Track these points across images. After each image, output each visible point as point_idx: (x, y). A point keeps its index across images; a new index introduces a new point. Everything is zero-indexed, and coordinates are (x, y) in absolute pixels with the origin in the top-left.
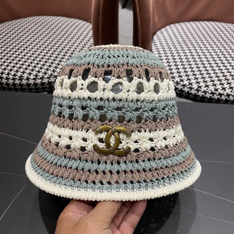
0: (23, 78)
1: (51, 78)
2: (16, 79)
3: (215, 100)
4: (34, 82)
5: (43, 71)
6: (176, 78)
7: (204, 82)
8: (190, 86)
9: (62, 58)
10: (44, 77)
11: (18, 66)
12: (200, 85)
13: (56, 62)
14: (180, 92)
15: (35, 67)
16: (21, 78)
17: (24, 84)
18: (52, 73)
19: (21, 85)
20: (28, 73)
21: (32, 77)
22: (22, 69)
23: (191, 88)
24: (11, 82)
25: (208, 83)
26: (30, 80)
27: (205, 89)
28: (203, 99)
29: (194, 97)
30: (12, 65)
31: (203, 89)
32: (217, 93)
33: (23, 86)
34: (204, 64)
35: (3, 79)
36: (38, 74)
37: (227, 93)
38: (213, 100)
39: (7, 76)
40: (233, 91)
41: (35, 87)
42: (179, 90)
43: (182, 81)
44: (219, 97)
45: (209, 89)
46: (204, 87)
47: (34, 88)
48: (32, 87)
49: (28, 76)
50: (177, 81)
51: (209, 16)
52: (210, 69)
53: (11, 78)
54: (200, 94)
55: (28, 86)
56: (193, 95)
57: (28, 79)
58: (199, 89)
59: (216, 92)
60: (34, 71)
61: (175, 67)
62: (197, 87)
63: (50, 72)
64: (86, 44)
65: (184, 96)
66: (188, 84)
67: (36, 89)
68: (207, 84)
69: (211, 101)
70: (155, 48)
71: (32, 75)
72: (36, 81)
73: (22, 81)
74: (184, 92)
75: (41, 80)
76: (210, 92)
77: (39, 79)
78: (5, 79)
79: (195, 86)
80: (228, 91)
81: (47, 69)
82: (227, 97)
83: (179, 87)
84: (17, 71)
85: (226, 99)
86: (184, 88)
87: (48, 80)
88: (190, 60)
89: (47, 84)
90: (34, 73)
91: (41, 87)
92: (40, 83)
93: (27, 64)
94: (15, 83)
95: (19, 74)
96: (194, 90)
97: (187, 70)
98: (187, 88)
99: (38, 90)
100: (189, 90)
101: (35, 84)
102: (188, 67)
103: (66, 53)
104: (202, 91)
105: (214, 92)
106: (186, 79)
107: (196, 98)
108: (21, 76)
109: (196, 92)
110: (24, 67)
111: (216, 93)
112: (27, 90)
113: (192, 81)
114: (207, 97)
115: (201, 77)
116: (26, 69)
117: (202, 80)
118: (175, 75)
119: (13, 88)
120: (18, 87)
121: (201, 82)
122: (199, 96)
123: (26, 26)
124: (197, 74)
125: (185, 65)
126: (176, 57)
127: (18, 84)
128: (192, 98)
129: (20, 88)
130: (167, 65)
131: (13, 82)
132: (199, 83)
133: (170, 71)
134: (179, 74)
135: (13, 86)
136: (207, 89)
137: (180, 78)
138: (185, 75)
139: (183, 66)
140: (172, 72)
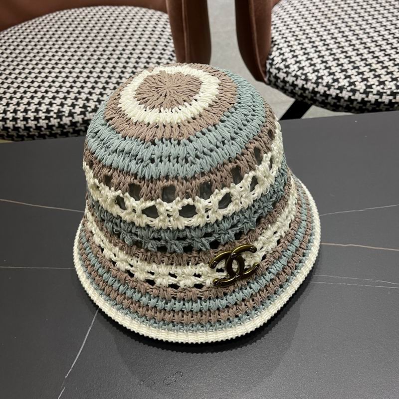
0: (63, 113)
2: (52, 117)
4: (83, 119)
5: (95, 97)
6: (324, 77)
7: (376, 76)
8: (353, 87)
9: (123, 72)
11: (50, 95)
12: (369, 84)
14: (336, 101)
15: (79, 93)
16: (59, 115)
17: (66, 124)
19: (61, 126)
20: (69, 104)
21: (78, 110)
22: (57, 99)
23: (354, 91)
24: (43, 123)
25: (384, 78)
26: (75, 115)
27: (379, 88)
28: (377, 107)
29: (361, 105)
30: (39, 95)
31: (375, 89)
33: (65, 128)
34: (369, 48)
35: (29, 121)
36: (87, 104)
38: (396, 106)
39: (35, 114)
42: (333, 98)
43: (336, 80)
45: (386, 88)
46: (377, 86)
48: (80, 128)
49: (70, 110)
50: (328, 82)
52: (382, 53)
53: (43, 118)
54: (372, 98)
55: (73, 127)
56: (358, 103)
57: (71, 114)
58: (368, 90)
60: (80, 100)
61: (319, 61)
62: (364, 87)
64: (156, 43)
65: (342, 106)
66: (347, 84)
68: (381, 80)
69: (391, 109)
70: (277, 34)
71: (77, 107)
72: (85, 116)
73: (61, 120)
74: (342, 100)
76: (389, 92)
77: (90, 112)
78: (32, 120)
79: (361, 86)
81: (101, 94)
83: (333, 92)
84: (51, 104)
86: (341, 92)
88: (343, 44)
90: (80, 103)
93: (64, 89)
94: (50, 124)
95: (55, 108)
96: (361, 93)
97: (342, 61)
98: (348, 91)
100: (351, 94)
101: (85, 122)
102: (342, 56)
103: (127, 62)
104: (375, 92)
105: (395, 91)
106: (343, 77)
107: (364, 107)
108: (59, 111)
109: (364, 96)
110: (61, 95)
112: (72, 133)
113: (354, 79)
114: (384, 102)
115: (368, 70)
116: (65, 98)
117: (371, 74)
118: (322, 73)
119: (48, 133)
120: (56, 132)
121: (369, 77)
122: (370, 101)
123: (45, 30)
124: (361, 66)
125: (337, 54)
126: (317, 44)
127: (57, 124)
128: (357, 107)
129: (59, 132)
130: (305, 59)
131: (47, 124)
132: (366, 80)
133: (313, 67)
134: (328, 70)
135: (47, 130)
136: (383, 89)
137: (332, 76)
138: (339, 71)
139: (333, 56)
140: (316, 68)
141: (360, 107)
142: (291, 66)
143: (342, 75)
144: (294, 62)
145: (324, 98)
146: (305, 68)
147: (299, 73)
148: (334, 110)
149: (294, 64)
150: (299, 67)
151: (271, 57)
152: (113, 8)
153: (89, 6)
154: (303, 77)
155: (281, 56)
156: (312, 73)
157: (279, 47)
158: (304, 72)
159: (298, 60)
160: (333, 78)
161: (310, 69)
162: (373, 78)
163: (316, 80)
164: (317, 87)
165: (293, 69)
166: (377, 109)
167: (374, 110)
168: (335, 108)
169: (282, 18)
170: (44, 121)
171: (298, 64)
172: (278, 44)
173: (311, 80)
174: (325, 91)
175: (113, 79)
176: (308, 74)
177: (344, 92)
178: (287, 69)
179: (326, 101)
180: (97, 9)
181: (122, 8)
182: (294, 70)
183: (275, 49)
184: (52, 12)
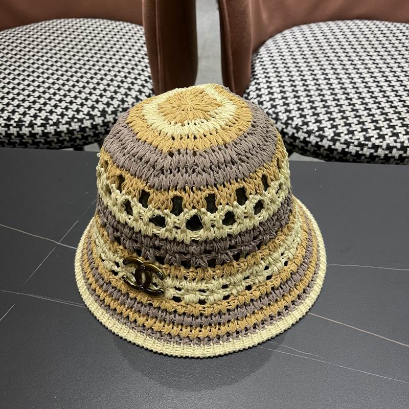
0: (24, 123)
1: (73, 124)
2: (11, 125)
3: (366, 158)
4: (43, 131)
5: (59, 110)
6: (295, 119)
7: (346, 124)
8: (321, 132)
9: (94, 89)
10: (61, 122)
11: (16, 103)
12: (338, 131)
13: (83, 96)
14: (303, 145)
15: (45, 104)
16: (20, 124)
17: (25, 134)
18: (74, 115)
19: (20, 136)
20: (32, 115)
21: (39, 121)
22: (22, 108)
23: (322, 137)
25: (354, 127)
26: (35, 126)
27: (347, 137)
28: (344, 157)
29: (328, 152)
31: (344, 138)
32: (370, 144)
33: (24, 139)
34: (348, 94)
36: (50, 117)
37: (388, 145)
38: (363, 158)
40: (398, 140)
41: (45, 140)
42: (300, 141)
43: (306, 124)
44: (372, 151)
45: (354, 138)
46: (346, 135)
47: (43, 141)
48: (39, 140)
49: (31, 120)
50: (297, 124)
51: (362, 10)
52: (359, 101)
53: (3, 125)
54: (339, 146)
55: (32, 138)
56: (325, 150)
57: (31, 125)
58: (336, 137)
59: (367, 143)
60: (43, 112)
61: (294, 101)
62: (332, 135)
63: (70, 113)
64: (138, 63)
65: (309, 151)
66: (316, 129)
67: (46, 142)
68: (351, 129)
69: (358, 160)
70: (260, 68)
71: (39, 118)
72: (46, 128)
73: (21, 130)
74: (310, 145)
75: (55, 127)
76: (356, 143)
77: (51, 126)
79: (329, 133)
80: (390, 140)
81: (67, 108)
82: (387, 152)
83: (301, 135)
84: (13, 112)
85: (386, 155)
86: (309, 137)
87: (67, 126)
88: (322, 87)
89: (65, 134)
90: (43, 114)
91: (55, 140)
92: (53, 131)
93: (31, 99)
94: (9, 132)
95: (16, 117)
96: (328, 140)
97: (316, 104)
98: (315, 136)
99: (51, 145)
100: (318, 140)
101: (45, 135)
102: (318, 99)
103: (102, 79)
104: (342, 141)
105: (362, 142)
106: (314, 121)
107: (331, 155)
108: (20, 120)
109: (331, 143)
110: (26, 104)
111: (367, 145)
112: (31, 144)
113: (324, 124)
114: (351, 153)
115: (340, 117)
116: (29, 108)
117: (342, 122)
118: (293, 113)
119: (6, 141)
120: (15, 141)
121: (340, 125)
122: (337, 150)
123: (35, 36)
124: (334, 111)
125: (313, 96)
126: (296, 83)
127: (15, 134)
128: (324, 154)
129: (18, 141)
130: (280, 97)
131: (6, 132)
132: (336, 127)
133: (286, 107)
134: (300, 112)
135: (6, 138)
136: (351, 138)
137: (303, 119)
138: (311, 114)
139: (309, 98)
140: (289, 108)
141: (327, 154)
142: (264, 103)
143: (313, 119)
144: (268, 99)
145: (292, 140)
146: (278, 107)
147: (270, 111)
148: (302, 154)
149: (268, 102)
150: (272, 105)
151: (248, 91)
152: (110, 22)
153: (87, 18)
154: (274, 116)
155: (257, 92)
156: (284, 113)
157: (258, 82)
158: (276, 111)
159: (273, 97)
160: (303, 121)
161: (283, 109)
162: (343, 126)
163: (286, 121)
164: (286, 128)
165: (265, 107)
166: (344, 158)
167: (341, 160)
168: (302, 152)
169: (270, 52)
170: (3, 129)
171: (272, 102)
172: (258, 79)
173: (281, 120)
174: (293, 133)
175: (83, 94)
176: (280, 114)
177: (312, 137)
178: (261, 106)
179: (294, 143)
180: (94, 21)
181: (118, 23)
182: (267, 108)
183: (253, 83)
184: (49, 19)
